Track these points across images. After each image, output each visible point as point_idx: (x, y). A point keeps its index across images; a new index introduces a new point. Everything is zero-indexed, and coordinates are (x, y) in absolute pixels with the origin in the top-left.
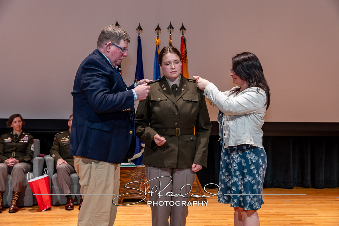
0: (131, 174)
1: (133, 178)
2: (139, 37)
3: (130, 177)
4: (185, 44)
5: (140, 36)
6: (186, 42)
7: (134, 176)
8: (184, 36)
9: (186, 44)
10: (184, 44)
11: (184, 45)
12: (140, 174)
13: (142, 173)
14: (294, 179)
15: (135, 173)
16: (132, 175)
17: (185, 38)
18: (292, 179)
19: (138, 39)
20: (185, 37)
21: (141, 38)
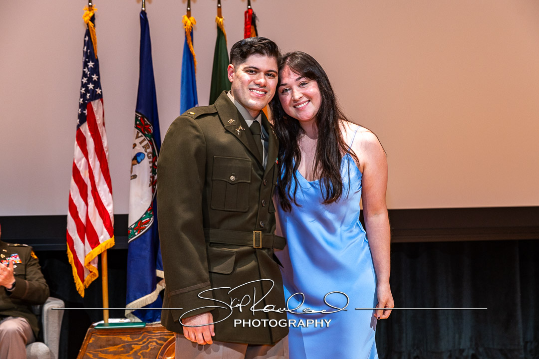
0: (133, 346)
1: (139, 354)
2: (143, 15)
3: (131, 352)
4: (255, 27)
5: (146, 11)
6: (257, 22)
7: (140, 350)
8: (251, 9)
9: (258, 29)
10: (252, 27)
11: (252, 30)
12: (154, 344)
13: (159, 342)
14: (526, 343)
15: (141, 343)
16: (136, 348)
17: (253, 13)
18: (522, 344)
19: (141, 17)
20: (254, 10)
21: (148, 16)
